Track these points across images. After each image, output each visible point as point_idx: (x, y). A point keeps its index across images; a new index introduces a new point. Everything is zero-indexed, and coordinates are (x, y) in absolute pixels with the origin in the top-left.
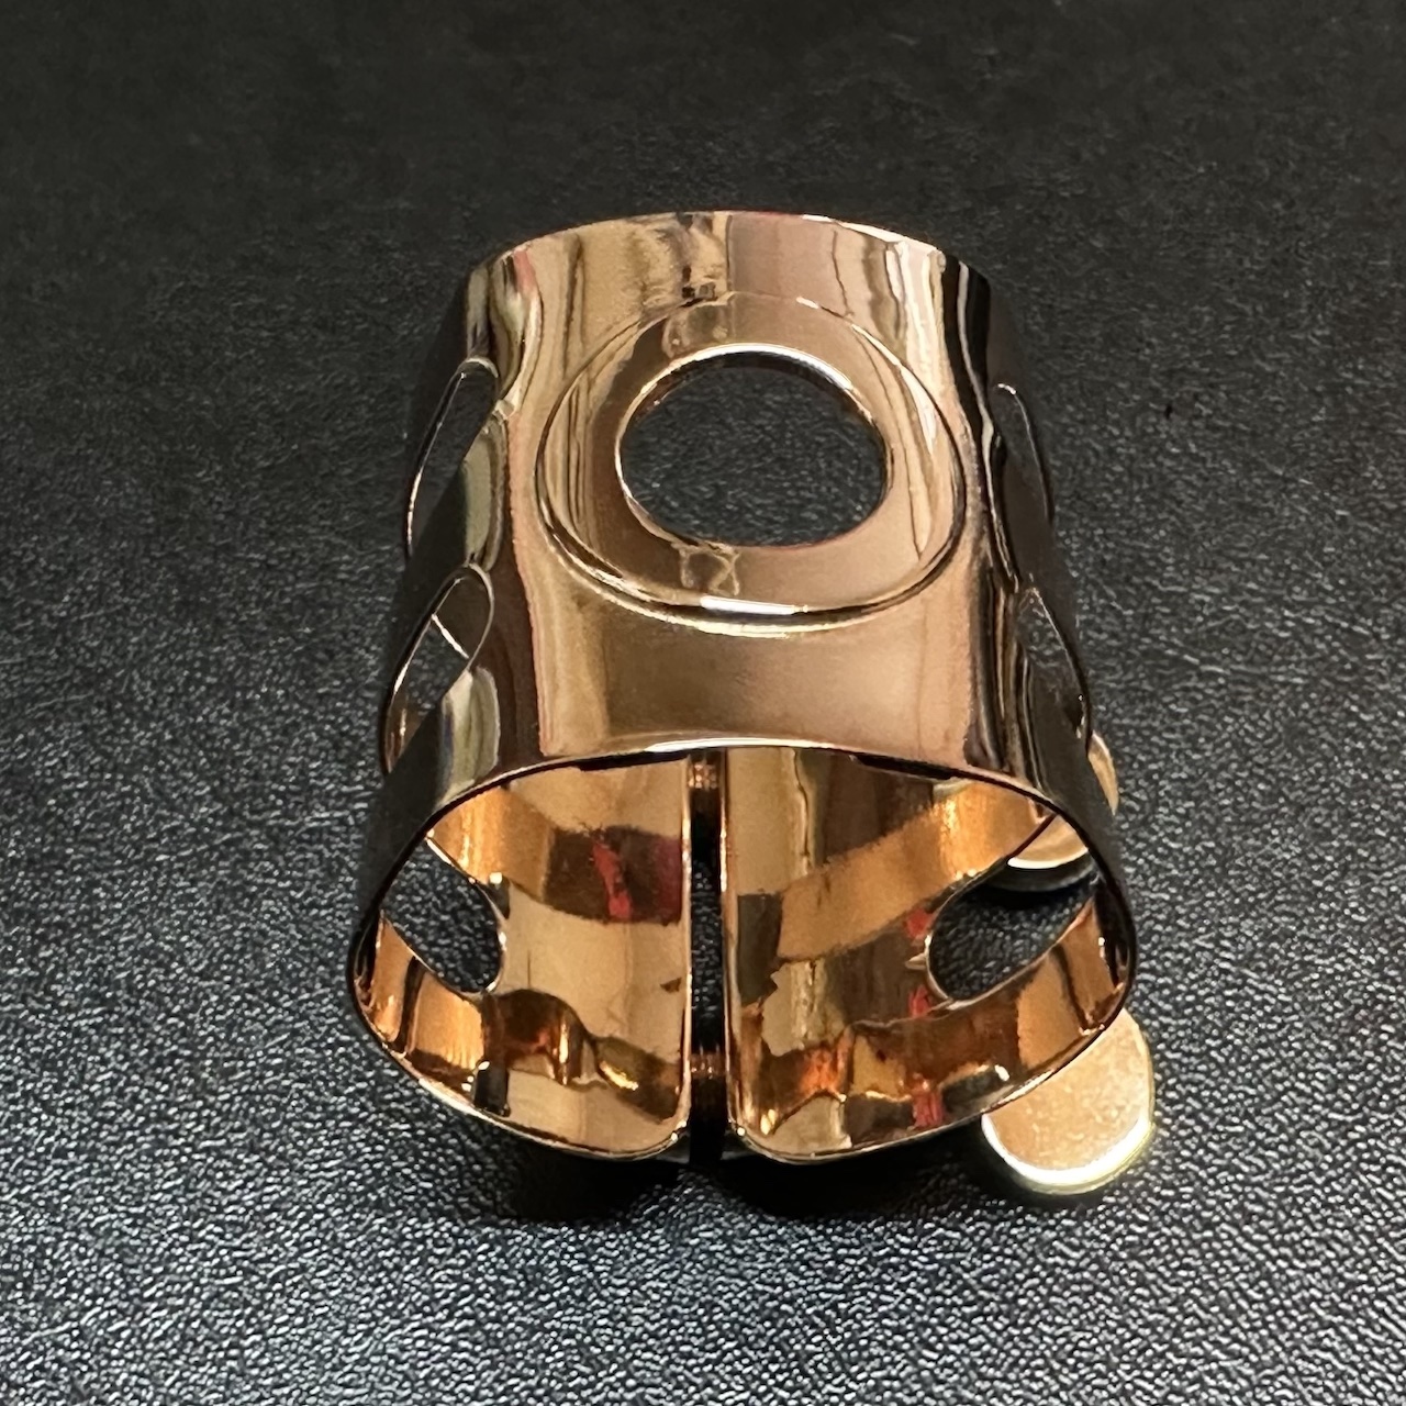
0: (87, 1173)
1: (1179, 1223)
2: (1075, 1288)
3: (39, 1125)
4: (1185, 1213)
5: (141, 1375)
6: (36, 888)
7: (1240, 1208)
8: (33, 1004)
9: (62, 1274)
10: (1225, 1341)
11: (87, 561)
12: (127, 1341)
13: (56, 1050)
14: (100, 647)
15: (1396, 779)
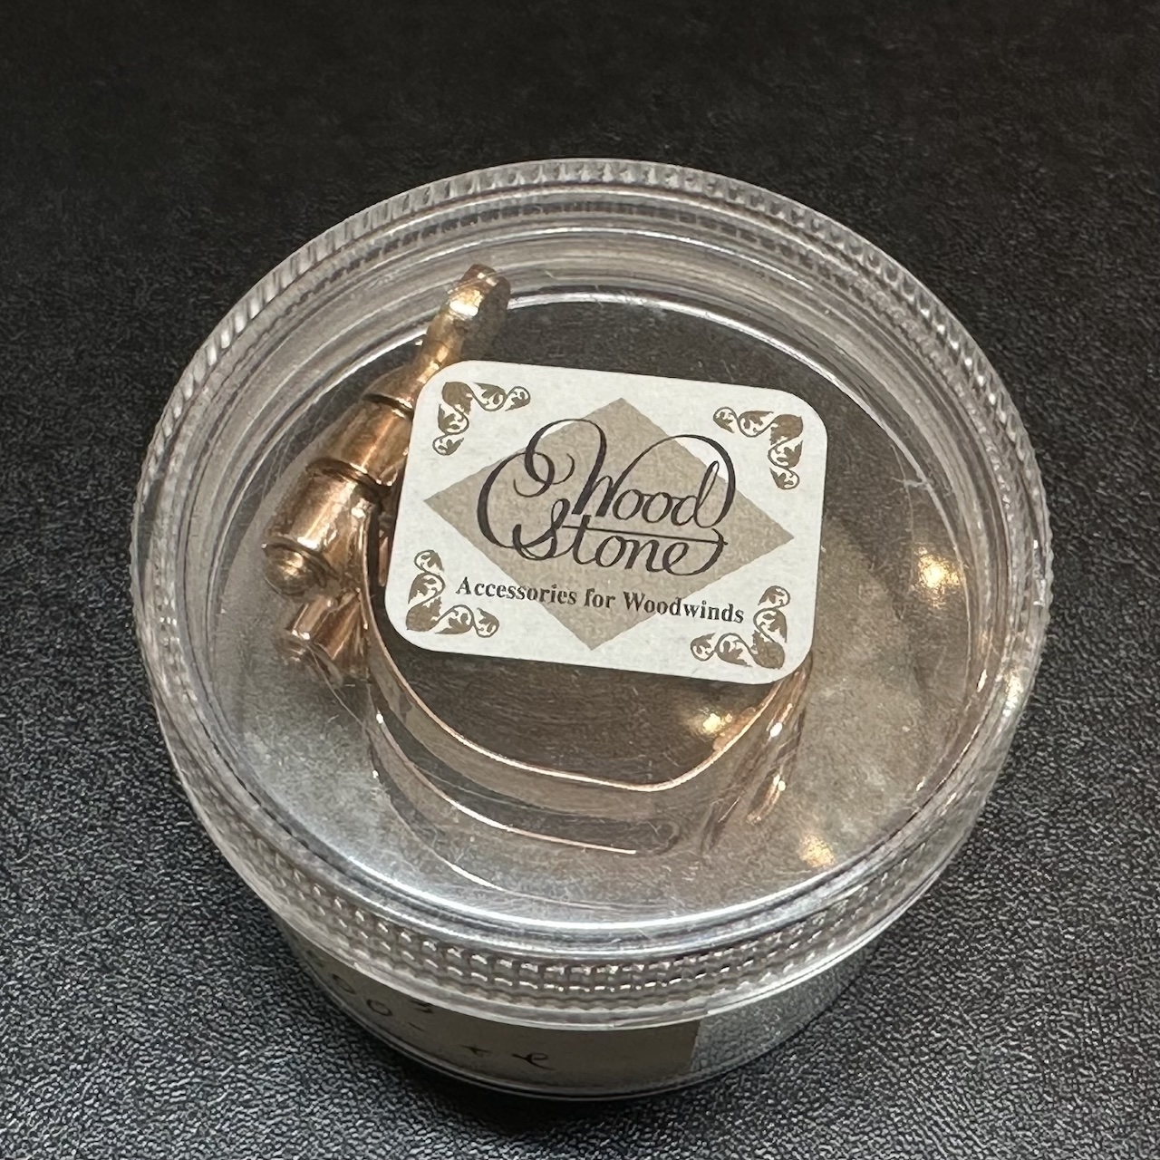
0: (108, 840)
3: (80, 811)
5: (144, 958)
6: (73, 668)
8: (73, 738)
9: (96, 899)
11: (101, 464)
12: (135, 938)
13: (88, 766)
14: (111, 518)
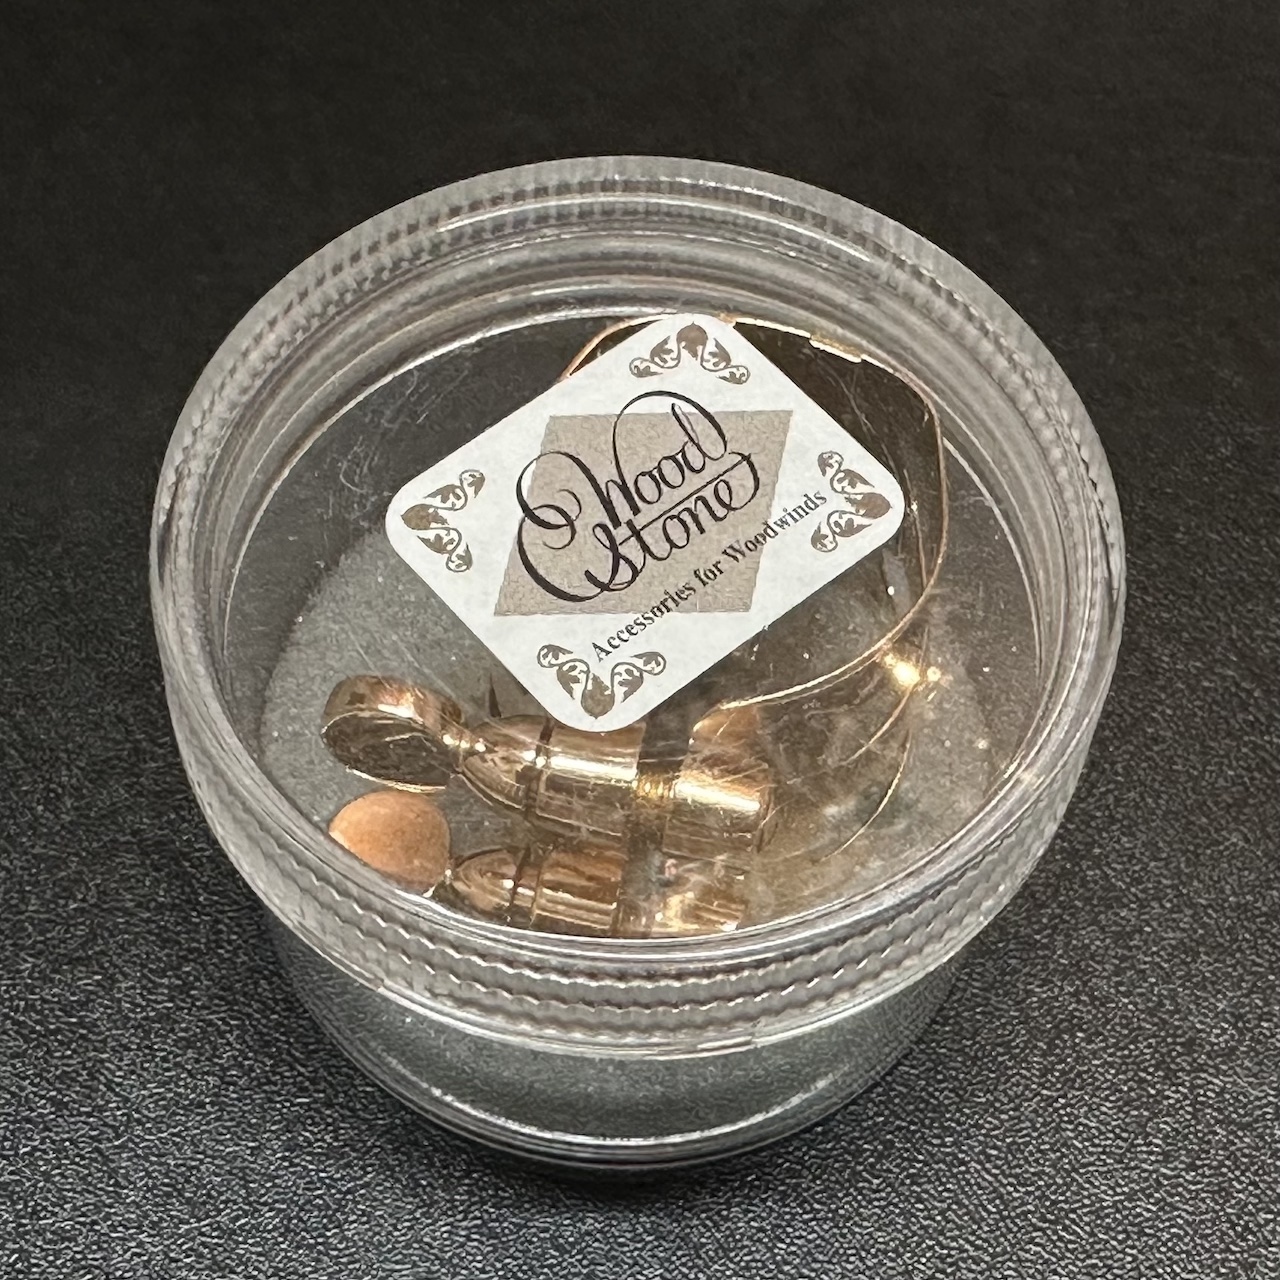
1: (944, 1162)
2: (876, 1203)
4: (948, 1154)
7: (983, 1152)
10: (972, 1238)
15: (1089, 868)
